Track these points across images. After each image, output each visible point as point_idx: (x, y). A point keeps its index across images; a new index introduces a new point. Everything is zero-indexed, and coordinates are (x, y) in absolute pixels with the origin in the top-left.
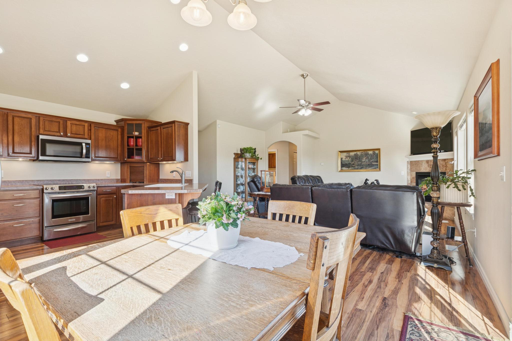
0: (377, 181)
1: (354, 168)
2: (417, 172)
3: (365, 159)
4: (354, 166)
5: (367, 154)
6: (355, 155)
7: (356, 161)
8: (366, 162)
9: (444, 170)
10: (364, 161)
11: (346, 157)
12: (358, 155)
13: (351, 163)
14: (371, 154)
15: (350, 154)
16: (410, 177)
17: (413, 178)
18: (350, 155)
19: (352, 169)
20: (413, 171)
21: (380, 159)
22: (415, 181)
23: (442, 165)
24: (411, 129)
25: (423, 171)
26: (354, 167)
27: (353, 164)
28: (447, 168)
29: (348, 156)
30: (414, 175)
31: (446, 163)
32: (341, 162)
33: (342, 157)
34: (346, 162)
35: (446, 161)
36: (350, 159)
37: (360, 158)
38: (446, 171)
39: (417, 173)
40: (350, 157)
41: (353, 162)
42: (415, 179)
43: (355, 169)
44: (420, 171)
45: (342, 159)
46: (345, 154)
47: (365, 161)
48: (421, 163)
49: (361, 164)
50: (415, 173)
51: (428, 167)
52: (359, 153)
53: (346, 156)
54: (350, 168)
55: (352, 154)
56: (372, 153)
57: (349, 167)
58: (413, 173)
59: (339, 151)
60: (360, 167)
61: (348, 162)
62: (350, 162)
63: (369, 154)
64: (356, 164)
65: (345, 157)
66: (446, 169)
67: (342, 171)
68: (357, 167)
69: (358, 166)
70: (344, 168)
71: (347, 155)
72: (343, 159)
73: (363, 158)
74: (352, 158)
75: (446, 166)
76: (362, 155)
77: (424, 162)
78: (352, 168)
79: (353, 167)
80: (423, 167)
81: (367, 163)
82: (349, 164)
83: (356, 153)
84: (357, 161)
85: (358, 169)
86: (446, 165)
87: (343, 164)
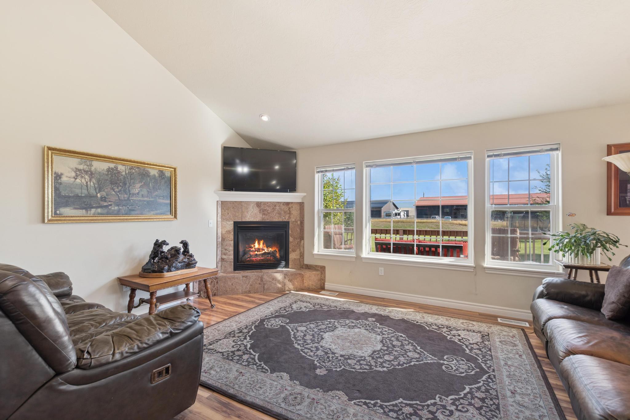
0: (185, 244)
1: (105, 211)
2: (236, 221)
3: (141, 187)
4: (105, 204)
5: (144, 175)
6: (109, 170)
7: (114, 190)
8: (143, 196)
9: (287, 218)
10: (137, 191)
11: (78, 172)
12: (119, 172)
13: (97, 196)
14: (155, 175)
15: (91, 165)
16: (221, 230)
17: (229, 232)
18: (93, 169)
19: (99, 214)
20: (227, 220)
21: (175, 192)
22: (231, 236)
23: (284, 211)
24: (224, 143)
25: (249, 220)
26: (106, 207)
27: (103, 199)
28: (292, 216)
29: (86, 172)
30: (230, 226)
31: (290, 208)
32: (56, 190)
33: (59, 171)
34: (78, 191)
35: (290, 206)
36: (94, 180)
37: (125, 184)
38: (290, 220)
39: (235, 223)
40: (91, 174)
41: (104, 194)
42: (233, 233)
43: (108, 214)
44: (244, 220)
45: (58, 177)
46: (74, 162)
47: (138, 193)
48: (245, 205)
49: (128, 199)
50: (233, 222)
51: (260, 213)
52: (121, 168)
53: (77, 170)
54: (93, 210)
55: (100, 166)
56: (157, 175)
57: (87, 207)
58: (228, 222)
59: (50, 149)
60: (123, 209)
61: (85, 192)
62: (93, 192)
63: (149, 176)
64: (114, 198)
65: (73, 174)
66: (290, 217)
67: (58, 218)
68: (116, 208)
69: (118, 205)
70: (67, 211)
71: (81, 167)
72: (64, 179)
73: (134, 183)
74: (99, 181)
75: (290, 213)
76: (131, 174)
77: (252, 205)
78: (99, 210)
79: (101, 207)
80: (250, 213)
81: (146, 199)
82: (90, 196)
83: (112, 165)
84: (116, 190)
85: (118, 213)
86: (290, 211)
87: (65, 197)
